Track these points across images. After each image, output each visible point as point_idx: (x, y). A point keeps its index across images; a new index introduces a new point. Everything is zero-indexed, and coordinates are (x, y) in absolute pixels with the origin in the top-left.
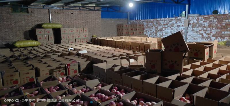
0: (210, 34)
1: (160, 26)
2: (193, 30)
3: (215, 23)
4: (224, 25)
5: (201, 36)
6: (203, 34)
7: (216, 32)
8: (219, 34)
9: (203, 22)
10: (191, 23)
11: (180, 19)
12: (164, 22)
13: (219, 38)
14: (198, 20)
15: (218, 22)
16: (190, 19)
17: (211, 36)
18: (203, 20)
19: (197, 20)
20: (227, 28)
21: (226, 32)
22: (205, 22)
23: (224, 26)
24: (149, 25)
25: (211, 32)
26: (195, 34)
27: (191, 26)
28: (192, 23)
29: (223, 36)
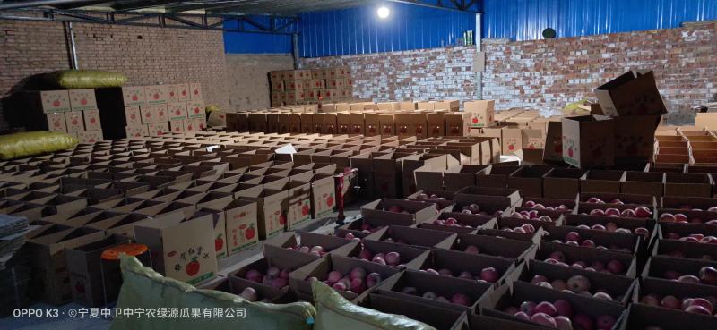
0: (540, 87)
1: (402, 73)
2: (496, 79)
3: (549, 59)
4: (572, 63)
5: (518, 92)
6: (524, 88)
7: (555, 82)
8: (561, 86)
9: (522, 58)
10: (489, 62)
11: (459, 51)
12: (415, 60)
13: (562, 95)
14: (508, 52)
15: (557, 58)
16: (488, 52)
17: (543, 91)
18: (522, 53)
19: (505, 53)
20: (580, 71)
21: (577, 81)
22: (526, 57)
23: (572, 67)
24: (366, 71)
25: (543, 83)
26: (503, 88)
27: (490, 69)
28: (494, 62)
29: (571, 89)
